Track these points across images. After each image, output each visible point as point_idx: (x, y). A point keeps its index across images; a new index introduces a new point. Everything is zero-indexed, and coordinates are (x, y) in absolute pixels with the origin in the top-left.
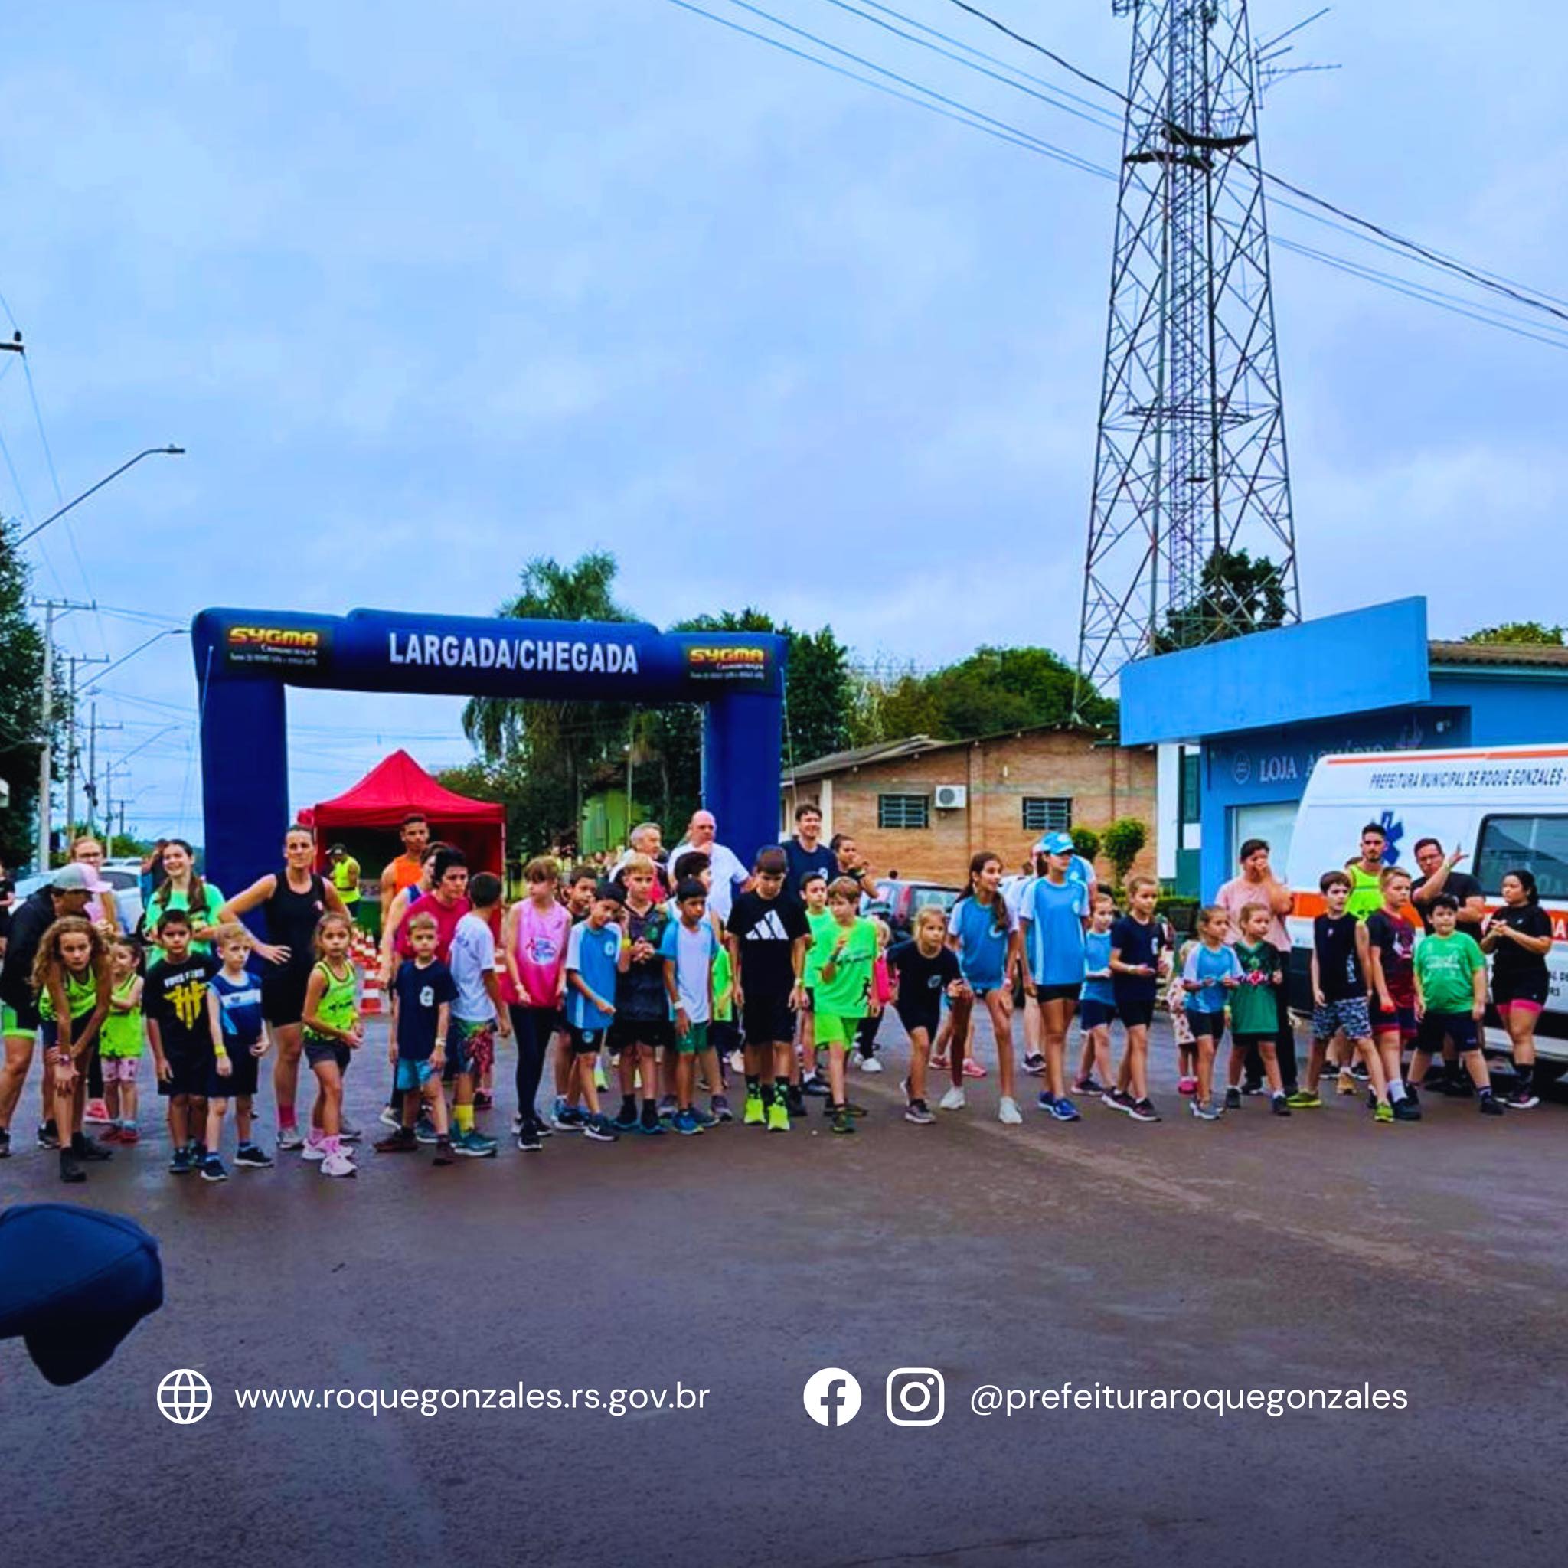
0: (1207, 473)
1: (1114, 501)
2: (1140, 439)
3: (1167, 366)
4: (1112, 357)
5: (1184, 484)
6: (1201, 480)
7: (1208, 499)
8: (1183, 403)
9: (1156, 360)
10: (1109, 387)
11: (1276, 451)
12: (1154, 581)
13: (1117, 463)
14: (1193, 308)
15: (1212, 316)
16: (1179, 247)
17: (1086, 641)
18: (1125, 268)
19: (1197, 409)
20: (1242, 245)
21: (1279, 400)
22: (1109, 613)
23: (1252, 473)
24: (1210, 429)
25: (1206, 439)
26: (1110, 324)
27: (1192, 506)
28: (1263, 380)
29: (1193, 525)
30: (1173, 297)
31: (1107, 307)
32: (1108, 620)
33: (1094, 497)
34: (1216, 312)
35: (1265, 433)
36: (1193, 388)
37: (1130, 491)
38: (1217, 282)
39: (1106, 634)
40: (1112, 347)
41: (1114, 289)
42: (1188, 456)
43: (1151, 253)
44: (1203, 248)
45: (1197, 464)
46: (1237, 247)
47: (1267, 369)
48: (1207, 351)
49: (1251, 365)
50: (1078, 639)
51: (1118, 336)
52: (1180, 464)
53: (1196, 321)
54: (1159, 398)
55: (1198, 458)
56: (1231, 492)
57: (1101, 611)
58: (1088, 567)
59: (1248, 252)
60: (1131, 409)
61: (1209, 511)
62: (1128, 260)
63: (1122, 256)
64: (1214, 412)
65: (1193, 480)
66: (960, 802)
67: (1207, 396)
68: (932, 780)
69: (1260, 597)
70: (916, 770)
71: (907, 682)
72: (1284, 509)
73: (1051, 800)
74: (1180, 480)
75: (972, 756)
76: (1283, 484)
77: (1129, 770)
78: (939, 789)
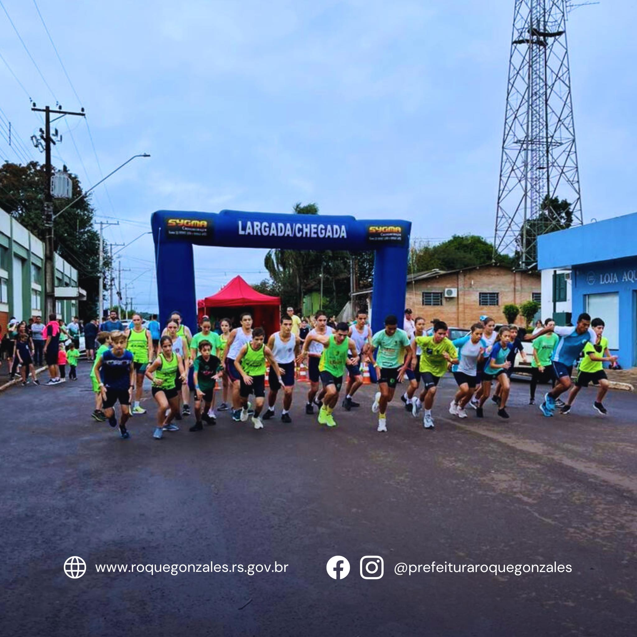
0: (545, 166)
1: (509, 177)
2: (520, 152)
3: (530, 123)
4: (507, 121)
5: (536, 170)
6: (543, 168)
7: (545, 176)
8: (535, 138)
9: (525, 121)
10: (507, 132)
11: (573, 156)
12: (526, 208)
13: (509, 162)
14: (540, 101)
15: (546, 104)
16: (534, 77)
17: (498, 232)
18: (513, 86)
19: (541, 140)
20: (559, 76)
21: (574, 136)
22: (507, 221)
23: (563, 165)
24: (546, 148)
25: (545, 152)
26: (507, 107)
27: (540, 179)
28: (567, 129)
29: (539, 186)
30: (532, 96)
31: (506, 101)
32: (506, 223)
33: (501, 176)
34: (548, 102)
35: (568, 149)
36: (539, 133)
37: (515, 172)
38: (549, 91)
39: (506, 229)
40: (508, 116)
41: (508, 94)
42: (538, 159)
43: (523, 79)
44: (543, 77)
45: (542, 162)
46: (557, 76)
47: (569, 124)
48: (545, 119)
49: (562, 123)
50: (494, 231)
51: (510, 113)
52: (535, 162)
53: (541, 106)
54: (527, 136)
55: (542, 159)
56: (554, 172)
57: (504, 220)
58: (498, 203)
59: (562, 78)
60: (515, 141)
61: (545, 180)
62: (514, 83)
63: (511, 81)
64: (547, 142)
65: (540, 168)
66: (454, 295)
67: (545, 135)
68: (443, 286)
69: (563, 215)
70: (438, 282)
71: (426, 249)
72: (576, 179)
73: (490, 294)
74: (535, 168)
75: (459, 277)
76: (576, 169)
77: (521, 281)
78: (446, 290)
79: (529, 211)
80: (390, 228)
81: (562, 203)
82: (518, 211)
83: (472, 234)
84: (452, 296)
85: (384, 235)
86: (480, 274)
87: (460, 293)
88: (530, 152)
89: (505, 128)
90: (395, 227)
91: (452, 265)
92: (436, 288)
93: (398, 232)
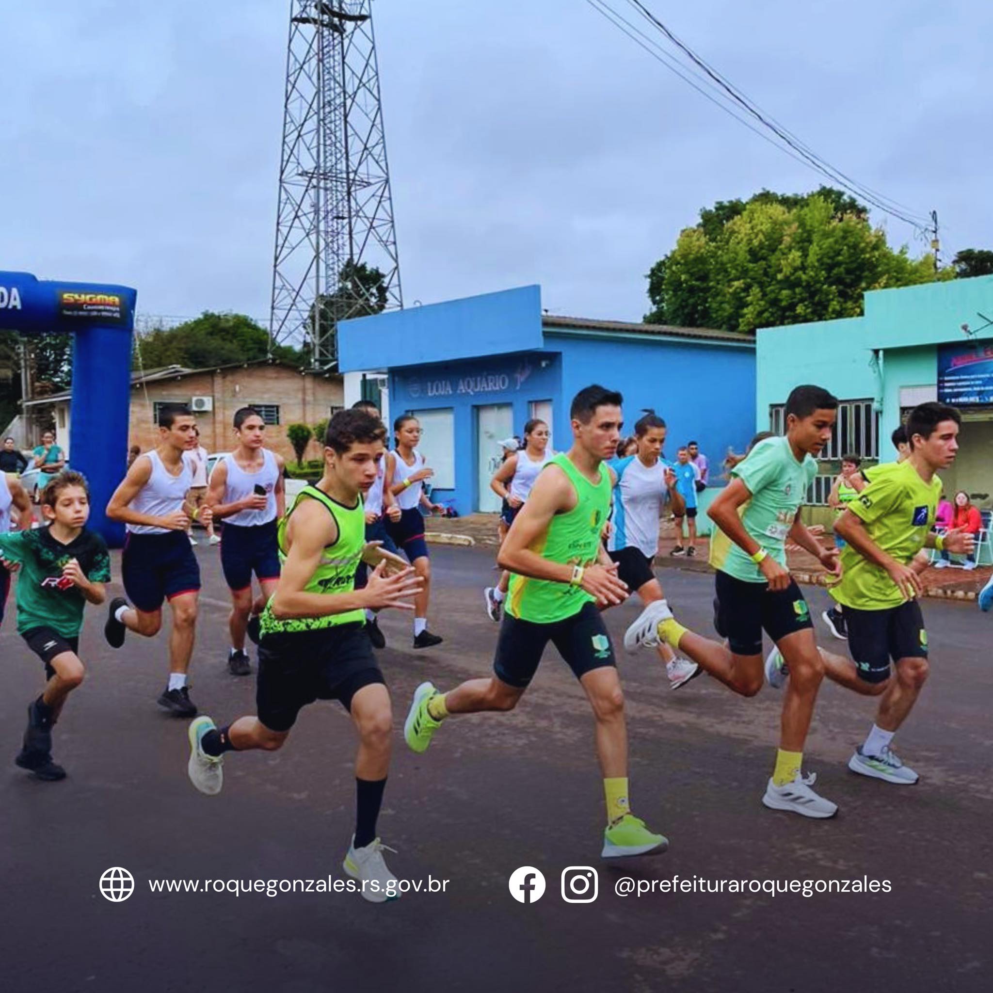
0: (346, 215)
1: (291, 227)
2: (307, 190)
3: (322, 147)
4: (287, 140)
5: (332, 220)
6: (343, 218)
7: (346, 230)
8: (330, 171)
9: (315, 144)
10: (286, 158)
11: (386, 204)
12: (318, 276)
13: (291, 203)
14: (335, 115)
15: (346, 122)
16: (326, 77)
17: (275, 311)
18: (294, 87)
19: (339, 176)
20: (364, 80)
21: (387, 174)
22: (290, 294)
23: (372, 216)
24: (346, 189)
25: (345, 194)
26: (285, 119)
27: (338, 233)
28: (377, 162)
29: (338, 244)
30: (324, 107)
31: (283, 109)
32: (289, 298)
33: (278, 224)
34: (349, 119)
35: (379, 193)
36: (336, 164)
37: (300, 221)
38: (349, 102)
39: (289, 307)
40: (287, 133)
41: (287, 99)
42: (335, 203)
43: (310, 78)
44: (340, 79)
45: (340, 209)
46: (361, 81)
47: (380, 155)
48: (343, 143)
49: (370, 153)
50: (270, 310)
51: (290, 127)
52: (330, 208)
53: (338, 123)
54: (318, 167)
55: (340, 204)
56: (360, 226)
57: (284, 293)
58: (275, 266)
59: (367, 85)
60: (300, 172)
61: (347, 237)
62: (295, 82)
63: (292, 79)
64: (348, 178)
65: (338, 218)
66: (208, 407)
67: (344, 169)
68: (189, 393)
69: (374, 290)
70: (179, 386)
71: (158, 333)
72: (391, 239)
73: (266, 406)
74: (330, 217)
75: (216, 379)
76: (390, 225)
77: (314, 389)
78: (194, 399)
79: (323, 281)
80: (99, 297)
81: (371, 272)
82: (307, 280)
83: (234, 312)
84: (203, 409)
85: (89, 307)
86: (250, 376)
87: (217, 404)
88: (322, 192)
89: (283, 150)
90: (109, 296)
91: (200, 359)
92: (175, 396)
93: (114, 305)
